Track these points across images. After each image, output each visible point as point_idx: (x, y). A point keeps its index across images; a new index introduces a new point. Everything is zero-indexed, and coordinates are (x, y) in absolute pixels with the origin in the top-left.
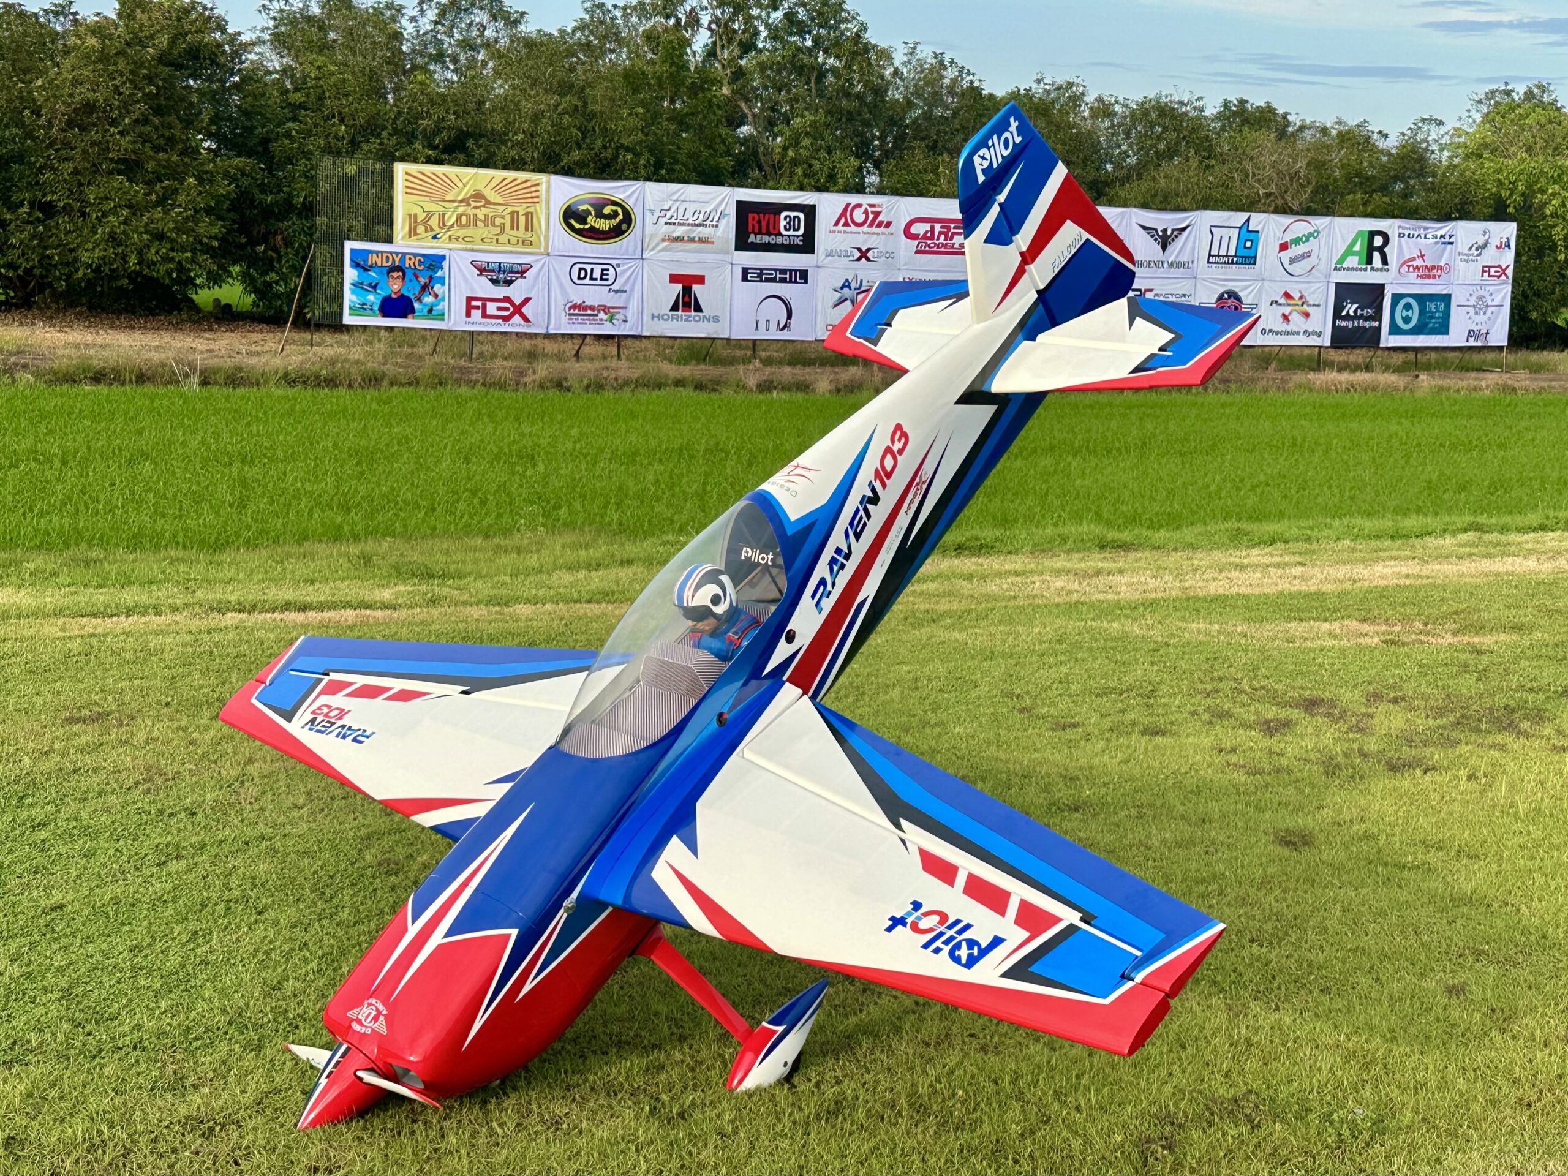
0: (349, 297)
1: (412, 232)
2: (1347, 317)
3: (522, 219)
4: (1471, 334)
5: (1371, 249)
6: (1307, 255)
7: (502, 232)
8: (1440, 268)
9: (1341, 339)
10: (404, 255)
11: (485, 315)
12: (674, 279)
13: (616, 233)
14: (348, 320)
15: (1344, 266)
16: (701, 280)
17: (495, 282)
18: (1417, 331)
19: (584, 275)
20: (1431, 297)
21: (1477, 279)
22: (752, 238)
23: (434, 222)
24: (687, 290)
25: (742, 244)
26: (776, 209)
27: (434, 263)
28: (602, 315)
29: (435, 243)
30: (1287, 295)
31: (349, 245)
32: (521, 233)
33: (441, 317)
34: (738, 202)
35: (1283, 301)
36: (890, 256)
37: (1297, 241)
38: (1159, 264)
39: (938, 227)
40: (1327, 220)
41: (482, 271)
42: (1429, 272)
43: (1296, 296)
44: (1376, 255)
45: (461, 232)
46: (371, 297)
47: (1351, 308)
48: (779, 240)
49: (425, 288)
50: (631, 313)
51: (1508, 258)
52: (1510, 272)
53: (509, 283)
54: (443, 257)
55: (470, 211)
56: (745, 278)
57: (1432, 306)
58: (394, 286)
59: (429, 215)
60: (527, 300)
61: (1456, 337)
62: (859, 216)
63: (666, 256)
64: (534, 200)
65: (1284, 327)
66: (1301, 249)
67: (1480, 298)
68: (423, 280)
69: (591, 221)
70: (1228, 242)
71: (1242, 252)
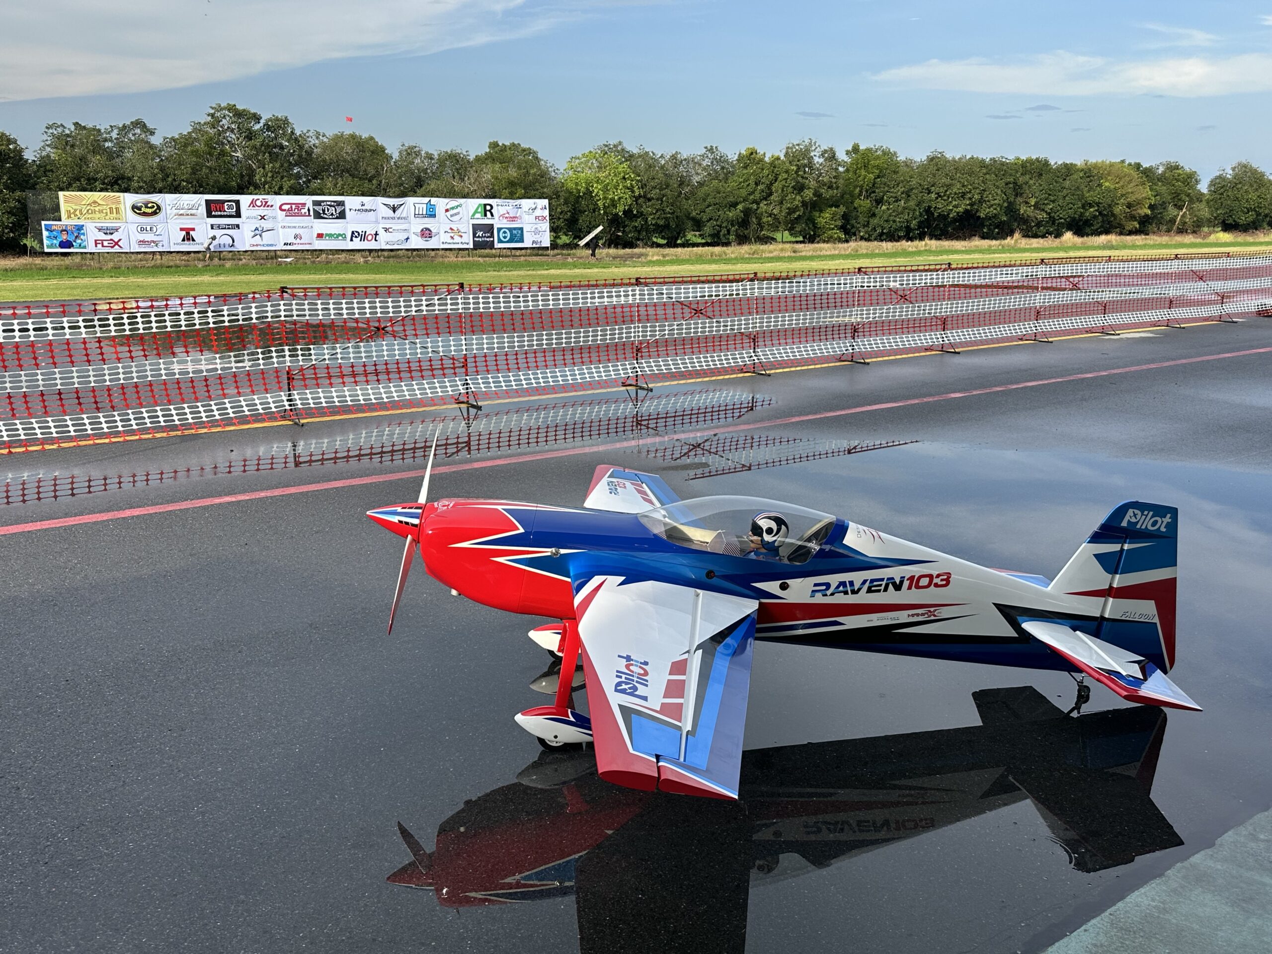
0: (46, 242)
1: (69, 217)
2: (479, 237)
3: (114, 210)
4: (533, 242)
5: (485, 211)
6: (458, 213)
7: (107, 215)
8: (516, 217)
9: (477, 246)
10: (67, 225)
11: (103, 246)
12: (182, 229)
13: (155, 213)
14: (46, 250)
15: (475, 217)
16: (193, 229)
17: (106, 234)
18: (510, 241)
19: (142, 229)
20: (515, 229)
22: (213, 213)
23: (77, 212)
24: (188, 234)
25: (209, 215)
26: (223, 202)
27: (80, 228)
28: (152, 244)
29: (79, 220)
30: (451, 229)
31: (43, 223)
32: (115, 215)
33: (85, 247)
34: (206, 200)
35: (450, 231)
36: (274, 218)
37: (453, 208)
38: (393, 218)
39: (294, 207)
40: (464, 200)
41: (100, 230)
42: (513, 219)
43: (456, 229)
44: (488, 213)
45: (90, 216)
46: (55, 241)
47: (480, 233)
48: (225, 213)
49: (76, 237)
51: (546, 213)
52: (548, 218)
53: (112, 234)
54: (83, 226)
55: (92, 208)
56: (212, 228)
57: (515, 232)
58: (64, 237)
59: (75, 210)
60: (120, 240)
61: (527, 243)
62: (259, 203)
63: (178, 221)
64: (119, 203)
65: (451, 241)
66: (455, 211)
67: (536, 228)
68: (76, 234)
69: (143, 209)
70: (423, 209)
71: (428, 213)
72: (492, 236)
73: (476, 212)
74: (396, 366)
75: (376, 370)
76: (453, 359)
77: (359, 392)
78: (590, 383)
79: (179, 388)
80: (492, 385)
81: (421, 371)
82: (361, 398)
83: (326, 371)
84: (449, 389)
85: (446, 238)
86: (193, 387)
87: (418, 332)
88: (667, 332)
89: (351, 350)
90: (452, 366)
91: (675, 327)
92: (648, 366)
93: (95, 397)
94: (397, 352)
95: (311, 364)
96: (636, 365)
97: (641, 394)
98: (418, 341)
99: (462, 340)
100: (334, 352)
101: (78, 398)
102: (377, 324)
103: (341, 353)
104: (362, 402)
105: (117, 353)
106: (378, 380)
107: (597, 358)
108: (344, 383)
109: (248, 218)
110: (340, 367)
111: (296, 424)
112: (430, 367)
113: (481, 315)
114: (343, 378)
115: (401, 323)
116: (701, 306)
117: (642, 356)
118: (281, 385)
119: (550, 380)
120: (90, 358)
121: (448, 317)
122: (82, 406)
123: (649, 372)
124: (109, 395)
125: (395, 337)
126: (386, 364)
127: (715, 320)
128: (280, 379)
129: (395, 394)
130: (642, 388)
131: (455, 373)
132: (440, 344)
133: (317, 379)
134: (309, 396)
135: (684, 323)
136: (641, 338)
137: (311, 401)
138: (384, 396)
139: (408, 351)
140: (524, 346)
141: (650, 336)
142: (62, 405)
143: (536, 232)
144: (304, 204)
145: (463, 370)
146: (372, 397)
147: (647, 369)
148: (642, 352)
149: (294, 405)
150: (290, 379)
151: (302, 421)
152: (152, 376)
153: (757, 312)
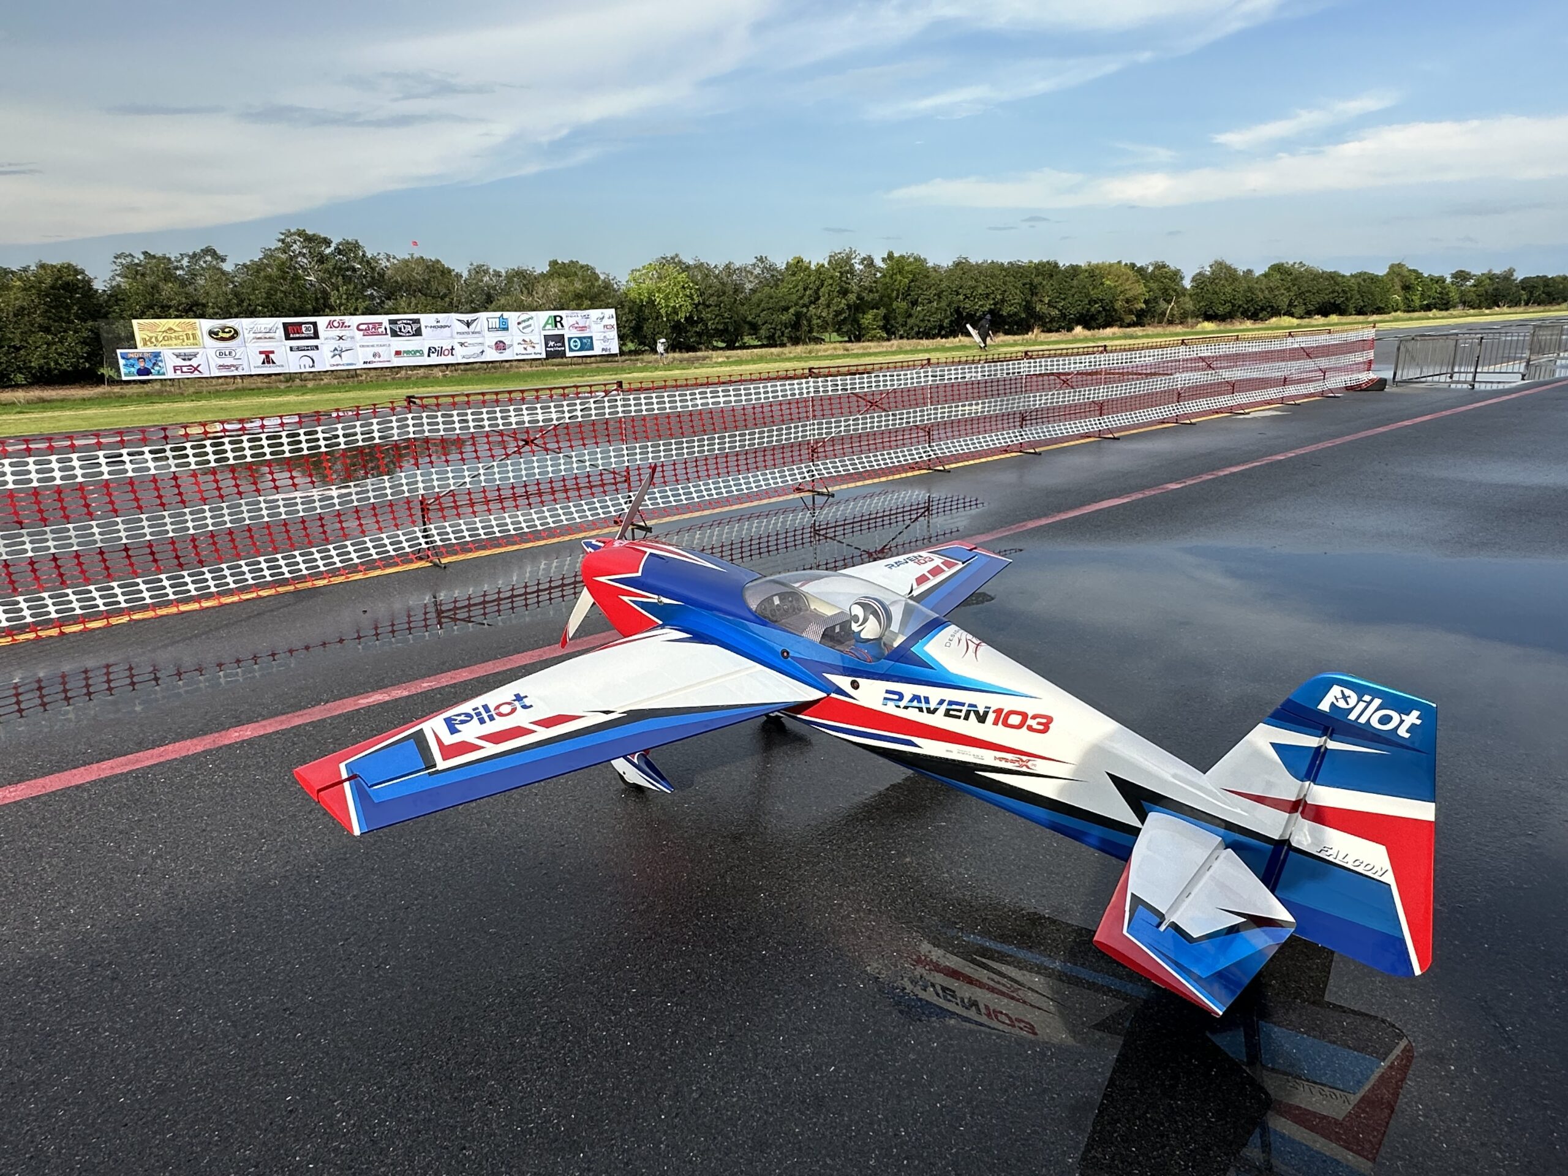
0: (123, 370)
1: (145, 344)
2: (551, 347)
3: (191, 337)
4: (603, 349)
5: (556, 322)
6: (530, 326)
7: (184, 341)
9: (550, 355)
11: (182, 372)
12: (261, 353)
13: (232, 338)
14: (124, 378)
15: (546, 328)
16: (273, 352)
17: (184, 360)
18: (581, 349)
19: (222, 354)
20: (585, 338)
21: (602, 330)
22: (291, 336)
23: (153, 340)
24: (267, 357)
25: (288, 338)
26: (301, 324)
27: (157, 355)
28: (232, 368)
29: (155, 348)
30: (524, 340)
31: (119, 351)
32: (192, 341)
33: (164, 374)
35: (523, 343)
36: (352, 338)
37: (524, 321)
38: (468, 333)
39: (371, 326)
40: (535, 313)
41: (177, 356)
42: (583, 328)
43: (528, 340)
44: (559, 324)
45: (166, 343)
46: (132, 369)
47: (551, 344)
48: (303, 335)
49: (154, 364)
50: (245, 366)
51: (613, 322)
52: (615, 327)
53: (190, 359)
54: (160, 353)
55: (168, 335)
56: (291, 350)
57: (585, 341)
58: (142, 365)
59: (151, 338)
60: (199, 365)
61: (597, 351)
62: (336, 324)
63: (257, 344)
64: (195, 329)
65: (525, 352)
66: (527, 323)
67: (605, 337)
68: (154, 361)
69: (221, 334)
70: (495, 323)
71: (502, 326)
72: (564, 345)
73: (547, 323)
74: (549, 485)
75: (526, 492)
76: (614, 473)
77: (508, 521)
78: (766, 492)
79: (287, 531)
80: (660, 501)
81: (579, 489)
82: (511, 527)
83: (468, 497)
84: (612, 509)
85: (519, 349)
86: (305, 529)
87: (573, 443)
88: (842, 429)
89: (496, 470)
90: (613, 481)
91: (851, 422)
92: (825, 468)
93: (175, 550)
94: (550, 469)
95: (448, 490)
96: (813, 468)
97: (820, 500)
98: (573, 454)
99: (623, 450)
100: (476, 473)
101: (152, 553)
102: (525, 437)
103: (484, 474)
104: (512, 532)
105: (200, 491)
106: (529, 504)
107: (773, 462)
108: (489, 510)
109: (326, 339)
110: (484, 491)
111: (436, 565)
112: (588, 485)
113: (644, 418)
114: (488, 505)
115: (553, 433)
116: (877, 398)
117: (818, 457)
118: (414, 518)
119: (724, 490)
120: (164, 501)
121: (606, 423)
122: (160, 563)
123: (826, 475)
124: (195, 547)
125: (547, 450)
126: (538, 484)
127: (890, 413)
128: (413, 511)
129: (550, 520)
130: (819, 494)
131: (617, 490)
132: (599, 456)
133: (457, 507)
134: (449, 530)
135: (860, 417)
136: (816, 437)
137: (452, 536)
138: (537, 523)
139: (562, 467)
140: (694, 452)
141: (826, 433)
142: (132, 565)
143: (605, 339)
144: (380, 324)
145: (626, 485)
146: (524, 525)
147: (824, 472)
148: (818, 452)
149: (432, 542)
150: (425, 510)
151: (444, 561)
152: (250, 518)
153: (931, 402)
